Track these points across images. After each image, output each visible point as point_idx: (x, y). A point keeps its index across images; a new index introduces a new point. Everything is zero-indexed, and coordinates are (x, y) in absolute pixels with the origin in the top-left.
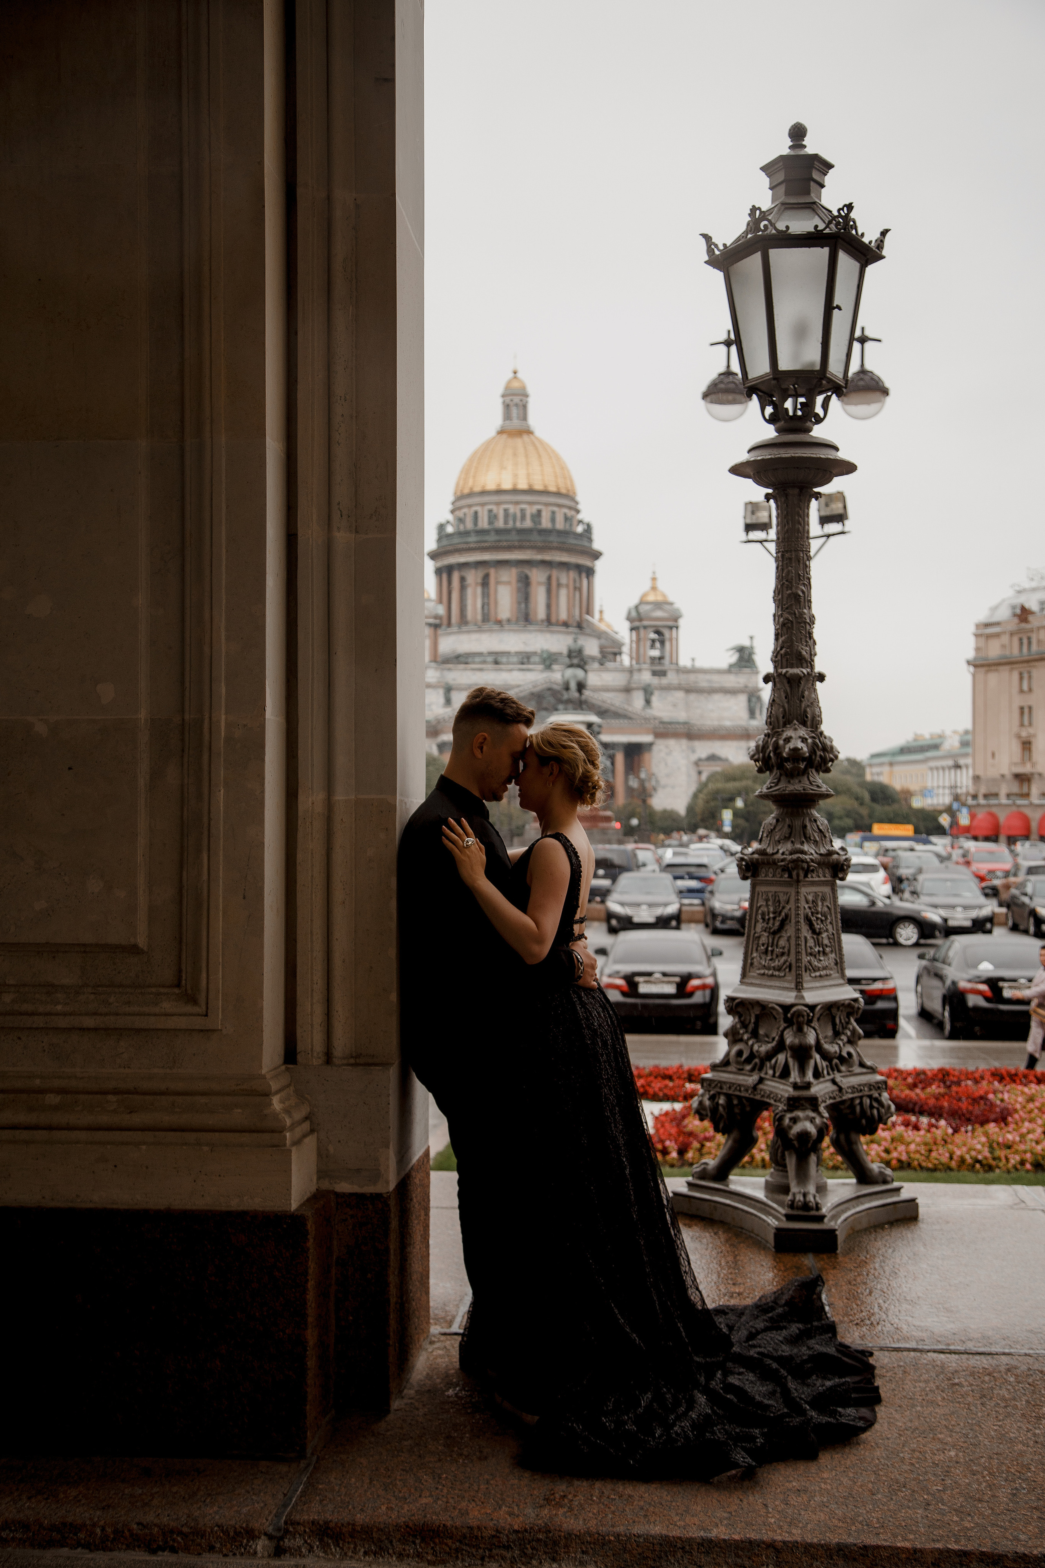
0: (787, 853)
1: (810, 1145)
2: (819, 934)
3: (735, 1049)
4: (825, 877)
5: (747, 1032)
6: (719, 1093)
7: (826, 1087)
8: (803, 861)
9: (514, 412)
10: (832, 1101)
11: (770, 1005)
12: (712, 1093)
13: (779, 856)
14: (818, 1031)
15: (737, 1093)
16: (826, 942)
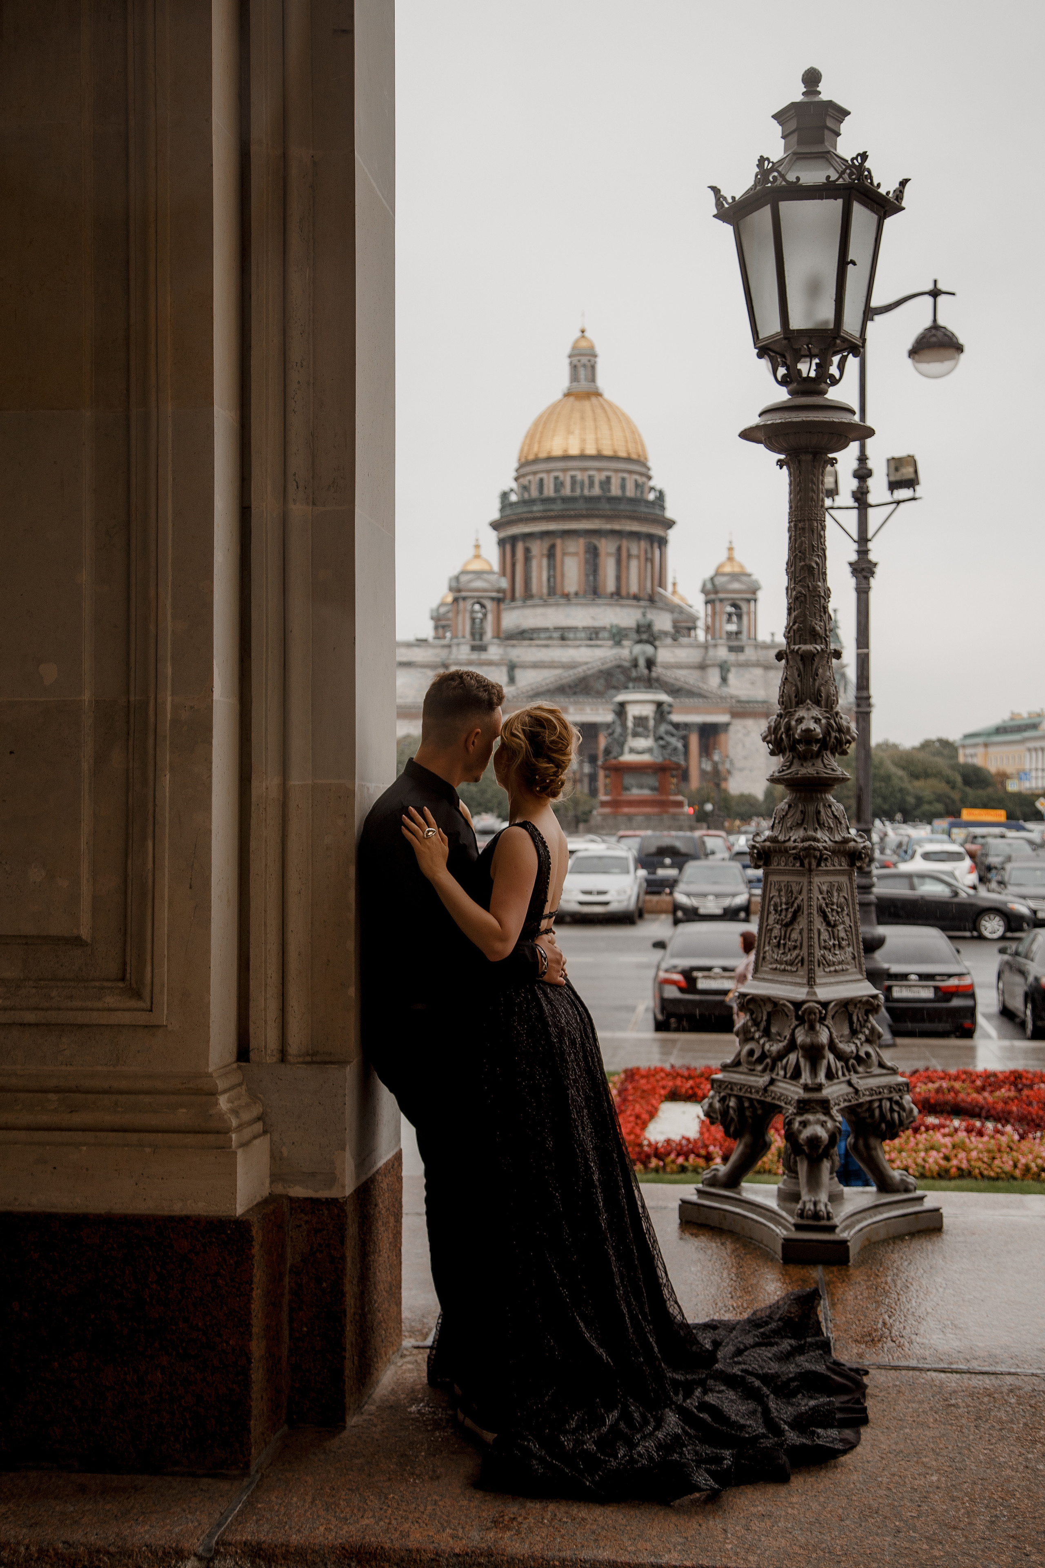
0: (799, 840)
1: (821, 1151)
2: (835, 926)
3: (747, 1048)
4: (841, 865)
5: (758, 1030)
6: (730, 1095)
7: (840, 1089)
8: (815, 849)
9: (582, 373)
10: (846, 1104)
11: (781, 1002)
12: (722, 1094)
13: (791, 844)
14: (833, 1030)
15: (748, 1095)
16: (842, 934)
